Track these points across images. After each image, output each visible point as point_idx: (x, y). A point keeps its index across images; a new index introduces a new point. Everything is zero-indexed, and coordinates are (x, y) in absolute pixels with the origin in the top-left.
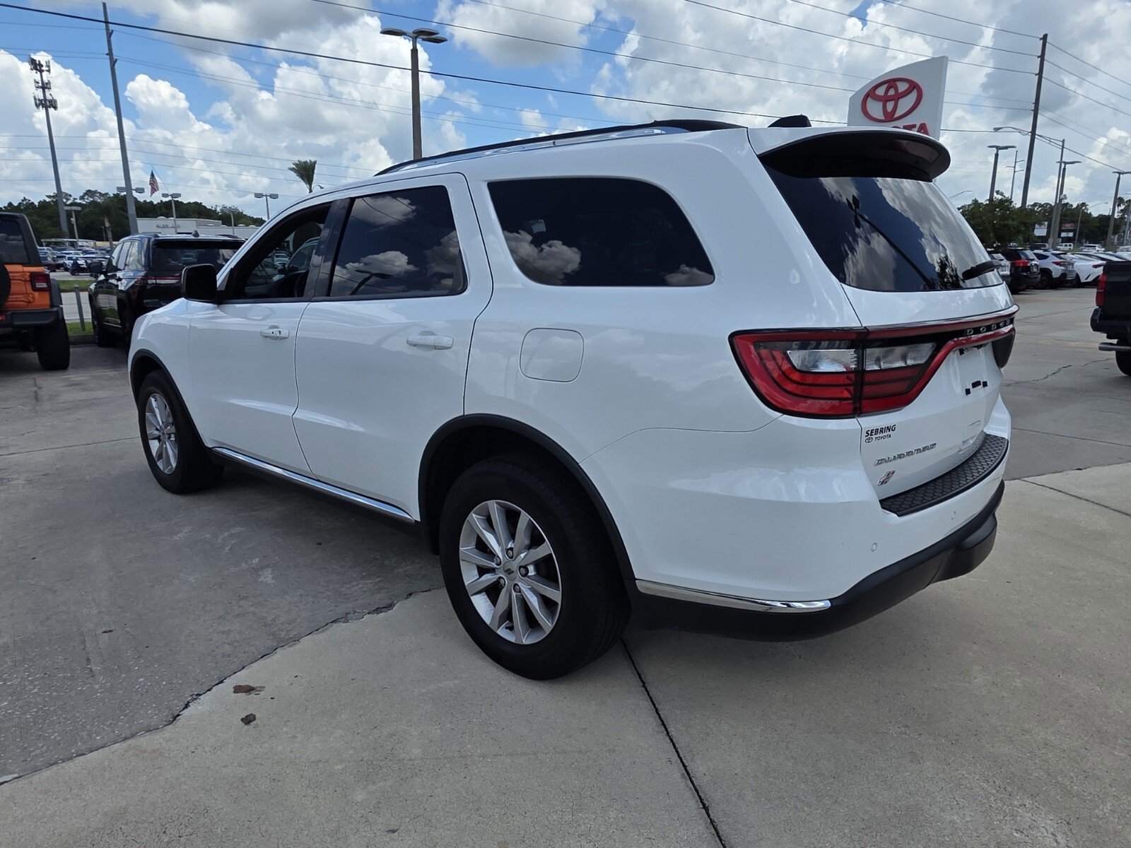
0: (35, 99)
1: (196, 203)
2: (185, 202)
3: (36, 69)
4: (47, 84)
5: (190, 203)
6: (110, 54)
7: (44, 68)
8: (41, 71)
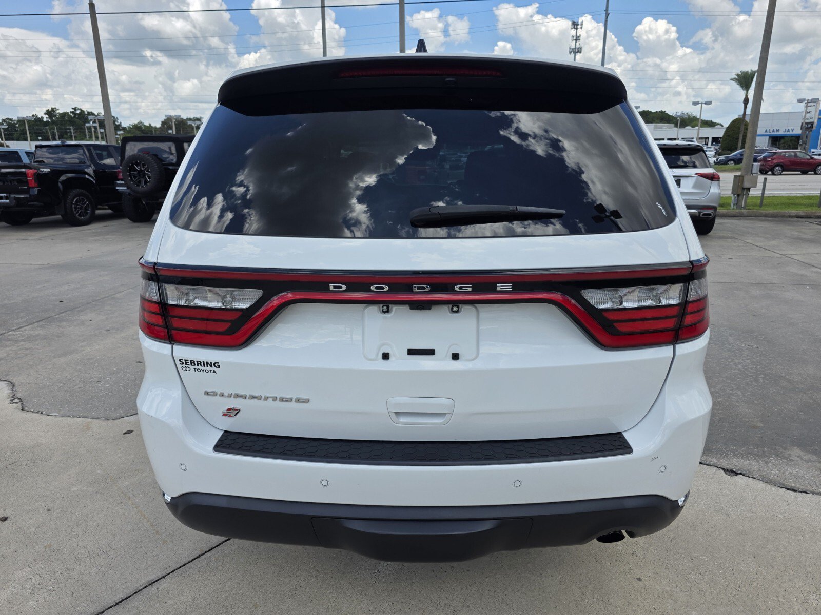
0: (570, 48)
1: (661, 112)
2: (653, 111)
3: (575, 28)
4: (579, 37)
5: (657, 112)
6: (607, 10)
7: (579, 27)
8: (577, 29)
